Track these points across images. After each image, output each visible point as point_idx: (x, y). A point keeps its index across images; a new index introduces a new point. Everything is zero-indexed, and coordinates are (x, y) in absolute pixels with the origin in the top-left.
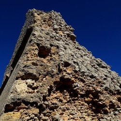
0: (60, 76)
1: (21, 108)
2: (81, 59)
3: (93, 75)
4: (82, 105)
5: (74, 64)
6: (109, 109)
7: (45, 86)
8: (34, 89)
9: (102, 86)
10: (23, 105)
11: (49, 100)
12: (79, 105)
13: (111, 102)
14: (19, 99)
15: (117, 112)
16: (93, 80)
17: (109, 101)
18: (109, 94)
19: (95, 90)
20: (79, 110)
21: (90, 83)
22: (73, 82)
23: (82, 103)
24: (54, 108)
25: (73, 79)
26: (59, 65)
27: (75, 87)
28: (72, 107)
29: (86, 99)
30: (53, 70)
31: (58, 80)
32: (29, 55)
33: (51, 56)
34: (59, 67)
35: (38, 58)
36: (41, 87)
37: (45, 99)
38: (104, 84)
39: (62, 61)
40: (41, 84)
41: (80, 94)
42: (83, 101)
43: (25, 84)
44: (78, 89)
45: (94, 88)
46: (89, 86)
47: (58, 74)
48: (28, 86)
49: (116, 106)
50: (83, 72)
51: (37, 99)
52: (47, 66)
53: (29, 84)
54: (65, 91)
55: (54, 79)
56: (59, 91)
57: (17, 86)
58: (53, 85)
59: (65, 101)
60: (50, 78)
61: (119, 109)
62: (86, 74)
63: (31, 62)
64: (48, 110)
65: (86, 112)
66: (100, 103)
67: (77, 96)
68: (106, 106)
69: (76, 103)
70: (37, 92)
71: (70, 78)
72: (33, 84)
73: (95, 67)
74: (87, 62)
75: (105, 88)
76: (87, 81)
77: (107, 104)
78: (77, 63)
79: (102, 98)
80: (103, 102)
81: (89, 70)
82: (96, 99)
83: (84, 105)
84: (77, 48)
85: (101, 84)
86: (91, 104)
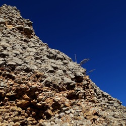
2: (18, 51)
9: (41, 81)
12: (8, 112)
13: (54, 100)
15: (62, 114)
16: (29, 74)
17: (52, 100)
20: (7, 120)
21: (23, 79)
23: (12, 108)
38: (45, 77)
41: (7, 97)
44: (1, 89)
46: (21, 83)
49: (62, 105)
61: (64, 109)
66: (39, 104)
68: (48, 107)
73: (42, 58)
74: (27, 54)
75: (46, 82)
76: (18, 77)
77: (49, 104)
78: (8, 55)
79: (40, 97)
80: (42, 103)
81: (27, 63)
82: (34, 100)
83: (15, 111)
84: (25, 41)
85: (40, 78)
86: (29, 108)
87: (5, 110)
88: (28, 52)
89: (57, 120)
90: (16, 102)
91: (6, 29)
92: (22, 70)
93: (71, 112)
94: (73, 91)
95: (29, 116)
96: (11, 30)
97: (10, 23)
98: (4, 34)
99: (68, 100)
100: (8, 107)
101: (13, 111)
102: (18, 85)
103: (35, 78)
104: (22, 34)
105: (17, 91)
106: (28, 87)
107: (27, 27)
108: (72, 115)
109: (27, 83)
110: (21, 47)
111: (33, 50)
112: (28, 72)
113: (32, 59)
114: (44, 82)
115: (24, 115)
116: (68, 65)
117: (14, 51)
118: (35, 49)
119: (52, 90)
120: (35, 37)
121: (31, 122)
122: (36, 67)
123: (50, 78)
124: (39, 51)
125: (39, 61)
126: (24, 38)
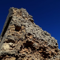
0: (26, 40)
1: (6, 58)
2: (36, 32)
3: (42, 39)
4: (38, 54)
5: (33, 34)
6: (51, 56)
7: (18, 46)
8: (13, 47)
9: (47, 44)
10: (7, 56)
11: (21, 53)
12: (36, 55)
13: (52, 52)
14: (5, 53)
15: (55, 57)
16: (43, 41)
17: (51, 52)
18: (51, 48)
19: (44, 46)
20: (36, 57)
21: (41, 43)
22: (33, 43)
23: (38, 53)
24: (23, 57)
25: (33, 41)
26: (25, 35)
27: (34, 45)
28: (33, 56)
29: (40, 51)
30: (23, 37)
31: (25, 42)
32: (10, 30)
33: (22, 30)
34: (26, 36)
35: (15, 31)
36: (17, 46)
37: (19, 52)
38: (48, 43)
39: (27, 33)
40: (16, 45)
43: (8, 45)
45: (43, 46)
47: (25, 39)
48: (10, 46)
49: (55, 54)
50: (38, 38)
51: (15, 53)
52: (20, 35)
53: (10, 45)
54: (29, 48)
55: (23, 42)
56: (26, 48)
57: (4, 46)
58: (23, 45)
59: (29, 53)
60: (21, 42)
61: (56, 55)
62: (39, 39)
63: (11, 34)
64: (21, 58)
65: (39, 58)
66: (47, 53)
67: (35, 50)
68: (49, 54)
69: (34, 54)
70: (15, 49)
71: (31, 41)
72: (13, 45)
73: (44, 35)
79: (47, 50)
81: (41, 37)
82: (45, 51)
86: (42, 54)
93: (58, 57)
94: (56, 49)
95: (42, 57)
97: (26, 17)
100: (36, 53)
102: (40, 45)
103: (45, 43)
116: (52, 38)
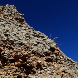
3: (21, 43)
9: (30, 51)
12: (10, 69)
13: (37, 63)
15: (42, 71)
16: (22, 46)
20: (9, 74)
21: (19, 50)
25: (1, 48)
41: (9, 60)
42: (13, 66)
44: (6, 55)
46: (17, 52)
61: (44, 68)
66: (28, 65)
73: (30, 37)
74: (21, 34)
75: (32, 51)
76: (15, 48)
77: (34, 65)
78: (10, 35)
79: (29, 60)
80: (30, 64)
81: (21, 40)
82: (25, 63)
83: (14, 69)
84: (20, 26)
85: (29, 49)
86: (22, 67)
87: (8, 68)
88: (21, 33)
89: (39, 75)
90: (15, 63)
91: (8, 19)
92: (18, 44)
93: (48, 70)
94: (49, 57)
95: (22, 72)
96: (11, 20)
97: (10, 15)
98: (7, 22)
99: (46, 62)
100: (9, 66)
101: (12, 69)
102: (16, 53)
103: (26, 48)
104: (18, 22)
105: (15, 57)
106: (21, 54)
107: (21, 18)
108: (48, 72)
109: (21, 52)
110: (17, 30)
111: (25, 31)
112: (22, 45)
113: (24, 37)
114: (31, 51)
115: (19, 71)
116: (46, 41)
117: (13, 32)
118: (26, 31)
119: (36, 56)
120: (26, 23)
121: (23, 76)
122: (26, 42)
123: (35, 49)
124: (28, 32)
125: (28, 38)
126: (19, 24)
